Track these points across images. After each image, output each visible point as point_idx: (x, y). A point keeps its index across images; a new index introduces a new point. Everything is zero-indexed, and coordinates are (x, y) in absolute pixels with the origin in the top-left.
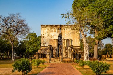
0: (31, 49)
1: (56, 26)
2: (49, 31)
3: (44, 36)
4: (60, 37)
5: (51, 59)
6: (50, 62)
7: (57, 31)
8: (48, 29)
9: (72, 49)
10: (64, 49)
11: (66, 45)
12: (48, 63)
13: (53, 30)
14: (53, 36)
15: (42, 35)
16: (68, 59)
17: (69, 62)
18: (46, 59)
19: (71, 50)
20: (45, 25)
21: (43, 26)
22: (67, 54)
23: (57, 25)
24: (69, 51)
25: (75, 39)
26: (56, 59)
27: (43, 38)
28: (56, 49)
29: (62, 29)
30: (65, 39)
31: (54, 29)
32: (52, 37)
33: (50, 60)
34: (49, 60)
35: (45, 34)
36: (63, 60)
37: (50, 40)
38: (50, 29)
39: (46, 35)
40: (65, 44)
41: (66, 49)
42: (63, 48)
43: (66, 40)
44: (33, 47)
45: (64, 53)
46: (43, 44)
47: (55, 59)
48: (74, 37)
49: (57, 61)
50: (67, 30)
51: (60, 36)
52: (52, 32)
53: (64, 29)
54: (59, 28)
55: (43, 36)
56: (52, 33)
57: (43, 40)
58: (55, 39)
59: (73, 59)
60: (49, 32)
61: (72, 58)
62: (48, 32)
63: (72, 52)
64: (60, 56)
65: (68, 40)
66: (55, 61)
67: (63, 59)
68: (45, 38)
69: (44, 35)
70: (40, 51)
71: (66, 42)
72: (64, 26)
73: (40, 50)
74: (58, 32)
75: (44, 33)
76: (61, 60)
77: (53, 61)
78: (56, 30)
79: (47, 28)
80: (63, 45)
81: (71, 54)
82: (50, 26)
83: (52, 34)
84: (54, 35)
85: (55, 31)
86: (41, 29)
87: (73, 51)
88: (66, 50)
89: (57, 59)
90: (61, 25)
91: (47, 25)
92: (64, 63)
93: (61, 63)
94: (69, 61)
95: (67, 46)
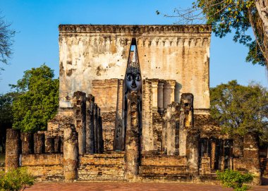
0: (28, 122)
1: (116, 28)
2: (91, 49)
3: (70, 67)
4: (134, 77)
5: (84, 160)
6: (76, 177)
7: (120, 49)
8: (85, 43)
9: (187, 113)
10: (147, 120)
11: (155, 104)
12: (66, 181)
13: (108, 47)
14: (105, 68)
15: (65, 65)
16: (171, 162)
17: (175, 177)
18: (57, 161)
19: (182, 117)
20: (75, 27)
21: (68, 29)
22: (160, 140)
23: (123, 28)
24: (169, 125)
25: (192, 82)
26: (108, 162)
27: (68, 78)
28: (116, 120)
29: (141, 42)
30: (150, 81)
31: (108, 42)
32: (101, 72)
33: (77, 165)
34: (70, 167)
35: (74, 63)
36: (146, 167)
37: (95, 82)
38: (92, 43)
39: (79, 65)
40: (151, 101)
41: (156, 120)
42: (143, 113)
43: (155, 85)
44: (36, 113)
45: (147, 133)
46: (67, 98)
47: (103, 161)
48: (187, 73)
49: (113, 171)
50: (161, 45)
51: (133, 74)
52: (103, 51)
53: (147, 43)
54: (130, 38)
55: (67, 67)
56: (101, 56)
57: (67, 85)
58: (111, 81)
59: (193, 160)
60: (91, 54)
61: (188, 157)
62: (85, 54)
63: (188, 125)
64: (129, 147)
65: (163, 84)
66: (105, 170)
67: (146, 162)
68: (73, 75)
69: (70, 63)
70: (55, 127)
71: (155, 90)
72: (149, 29)
73: (54, 121)
74: (124, 53)
75: (70, 56)
76: (132, 165)
77: (94, 172)
78: (118, 44)
79: (84, 37)
80: (146, 102)
81: (183, 136)
82: (94, 28)
83: (103, 60)
84: (110, 66)
85: (114, 51)
86: (60, 39)
87: (192, 123)
88: (154, 122)
89: (114, 161)
90: (136, 29)
91: (83, 27)
92: (147, 181)
93: (135, 179)
94: (175, 172)
95: (159, 108)
